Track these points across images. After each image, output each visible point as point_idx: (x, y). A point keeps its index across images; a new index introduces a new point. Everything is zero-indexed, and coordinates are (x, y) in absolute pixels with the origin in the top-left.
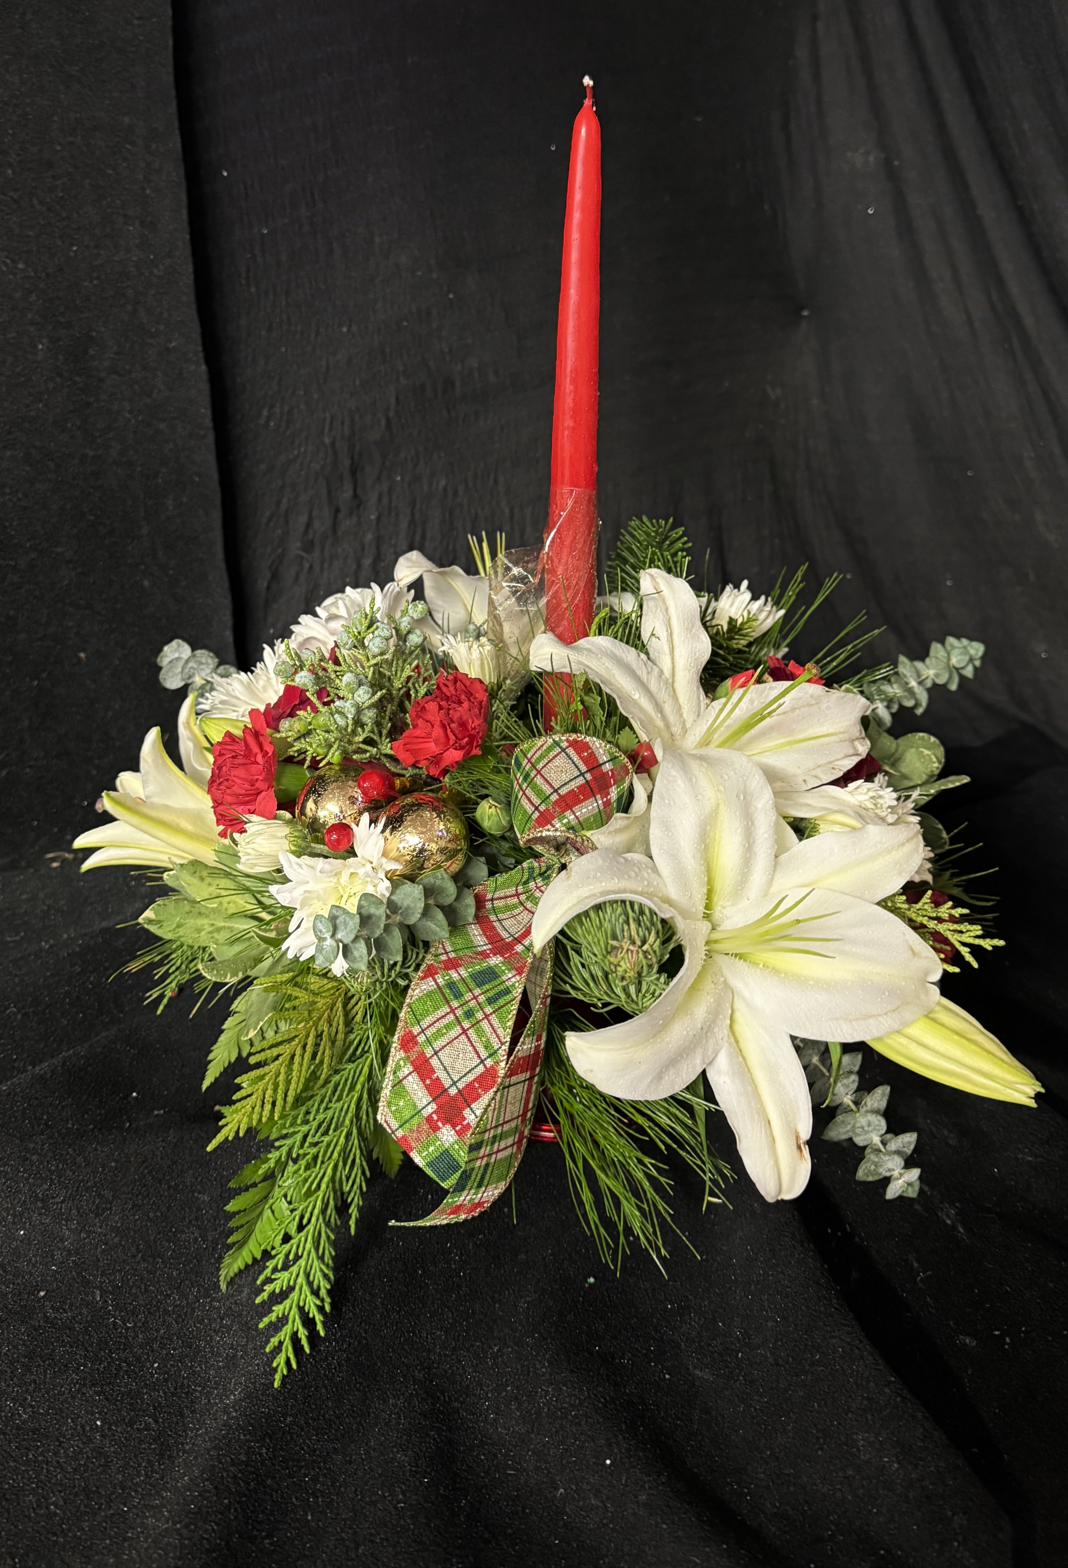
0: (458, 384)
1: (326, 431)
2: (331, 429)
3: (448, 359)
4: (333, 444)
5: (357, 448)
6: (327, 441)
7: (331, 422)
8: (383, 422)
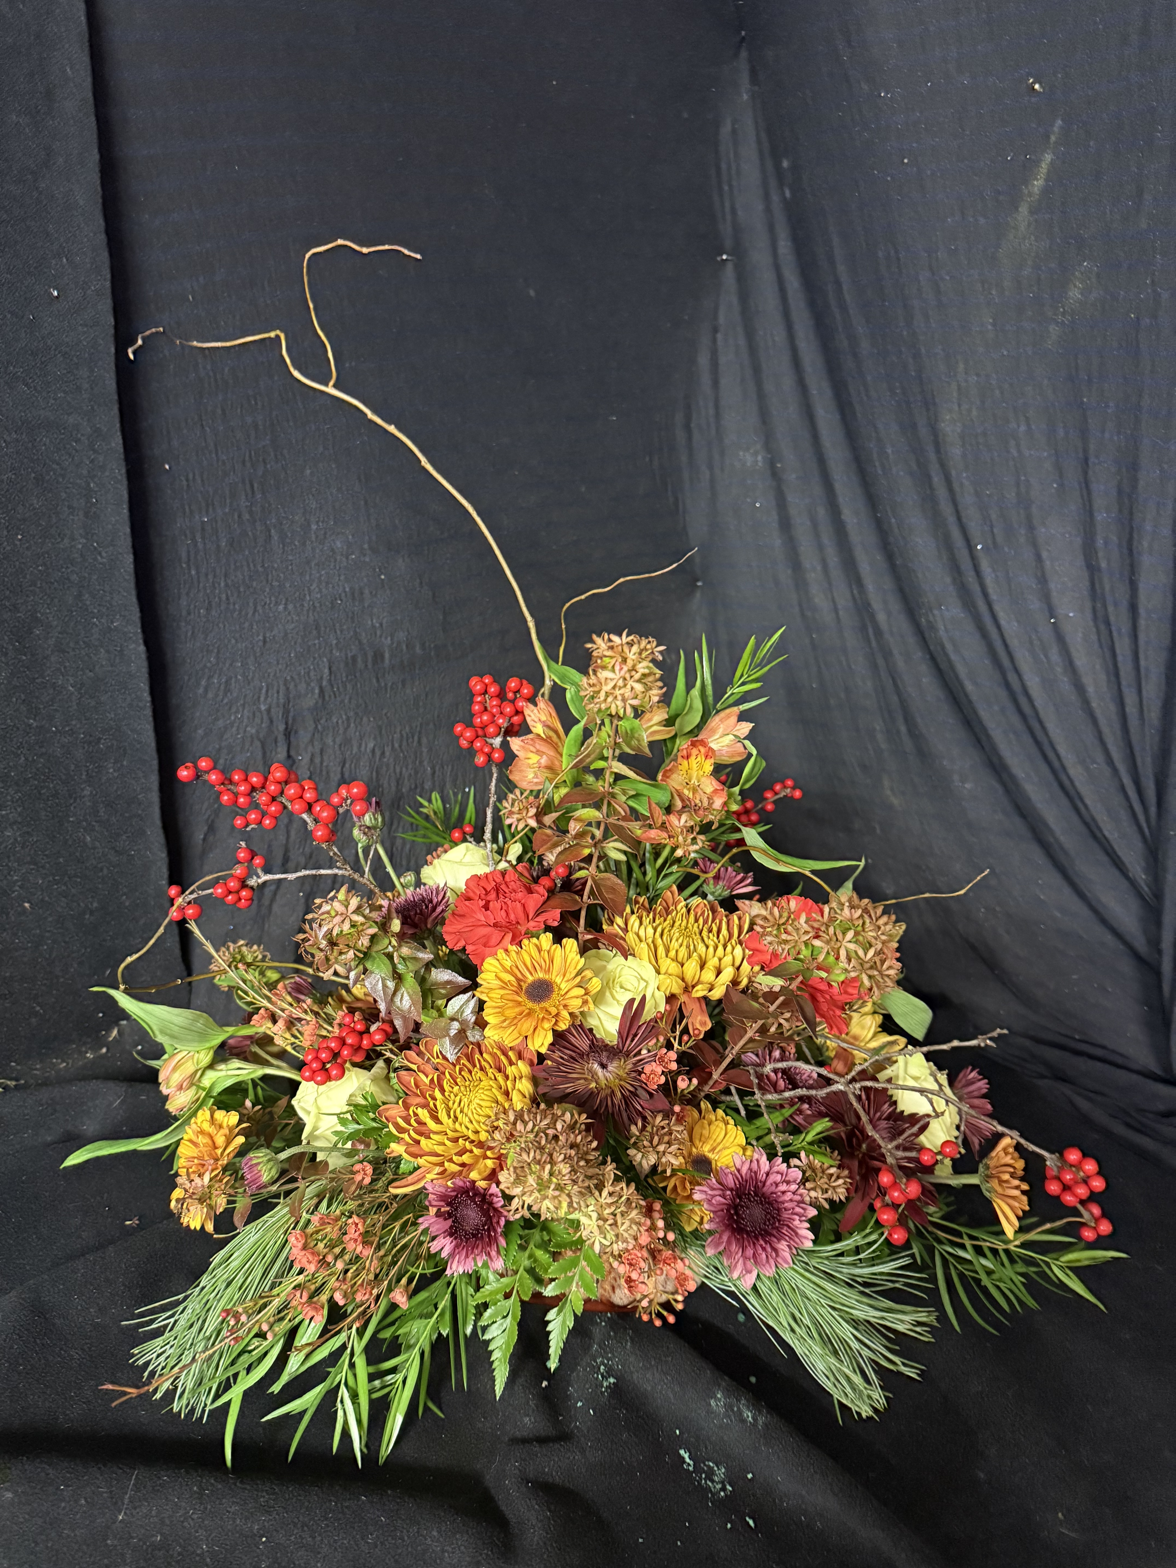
0: (387, 655)
1: (262, 699)
2: (266, 698)
3: (378, 633)
4: (269, 711)
5: (291, 714)
6: (263, 708)
7: (267, 691)
8: (317, 691)
